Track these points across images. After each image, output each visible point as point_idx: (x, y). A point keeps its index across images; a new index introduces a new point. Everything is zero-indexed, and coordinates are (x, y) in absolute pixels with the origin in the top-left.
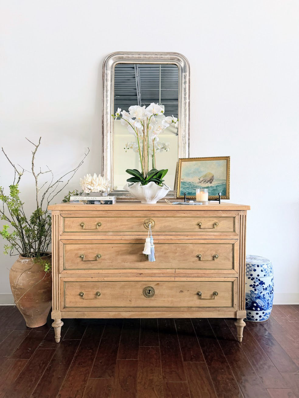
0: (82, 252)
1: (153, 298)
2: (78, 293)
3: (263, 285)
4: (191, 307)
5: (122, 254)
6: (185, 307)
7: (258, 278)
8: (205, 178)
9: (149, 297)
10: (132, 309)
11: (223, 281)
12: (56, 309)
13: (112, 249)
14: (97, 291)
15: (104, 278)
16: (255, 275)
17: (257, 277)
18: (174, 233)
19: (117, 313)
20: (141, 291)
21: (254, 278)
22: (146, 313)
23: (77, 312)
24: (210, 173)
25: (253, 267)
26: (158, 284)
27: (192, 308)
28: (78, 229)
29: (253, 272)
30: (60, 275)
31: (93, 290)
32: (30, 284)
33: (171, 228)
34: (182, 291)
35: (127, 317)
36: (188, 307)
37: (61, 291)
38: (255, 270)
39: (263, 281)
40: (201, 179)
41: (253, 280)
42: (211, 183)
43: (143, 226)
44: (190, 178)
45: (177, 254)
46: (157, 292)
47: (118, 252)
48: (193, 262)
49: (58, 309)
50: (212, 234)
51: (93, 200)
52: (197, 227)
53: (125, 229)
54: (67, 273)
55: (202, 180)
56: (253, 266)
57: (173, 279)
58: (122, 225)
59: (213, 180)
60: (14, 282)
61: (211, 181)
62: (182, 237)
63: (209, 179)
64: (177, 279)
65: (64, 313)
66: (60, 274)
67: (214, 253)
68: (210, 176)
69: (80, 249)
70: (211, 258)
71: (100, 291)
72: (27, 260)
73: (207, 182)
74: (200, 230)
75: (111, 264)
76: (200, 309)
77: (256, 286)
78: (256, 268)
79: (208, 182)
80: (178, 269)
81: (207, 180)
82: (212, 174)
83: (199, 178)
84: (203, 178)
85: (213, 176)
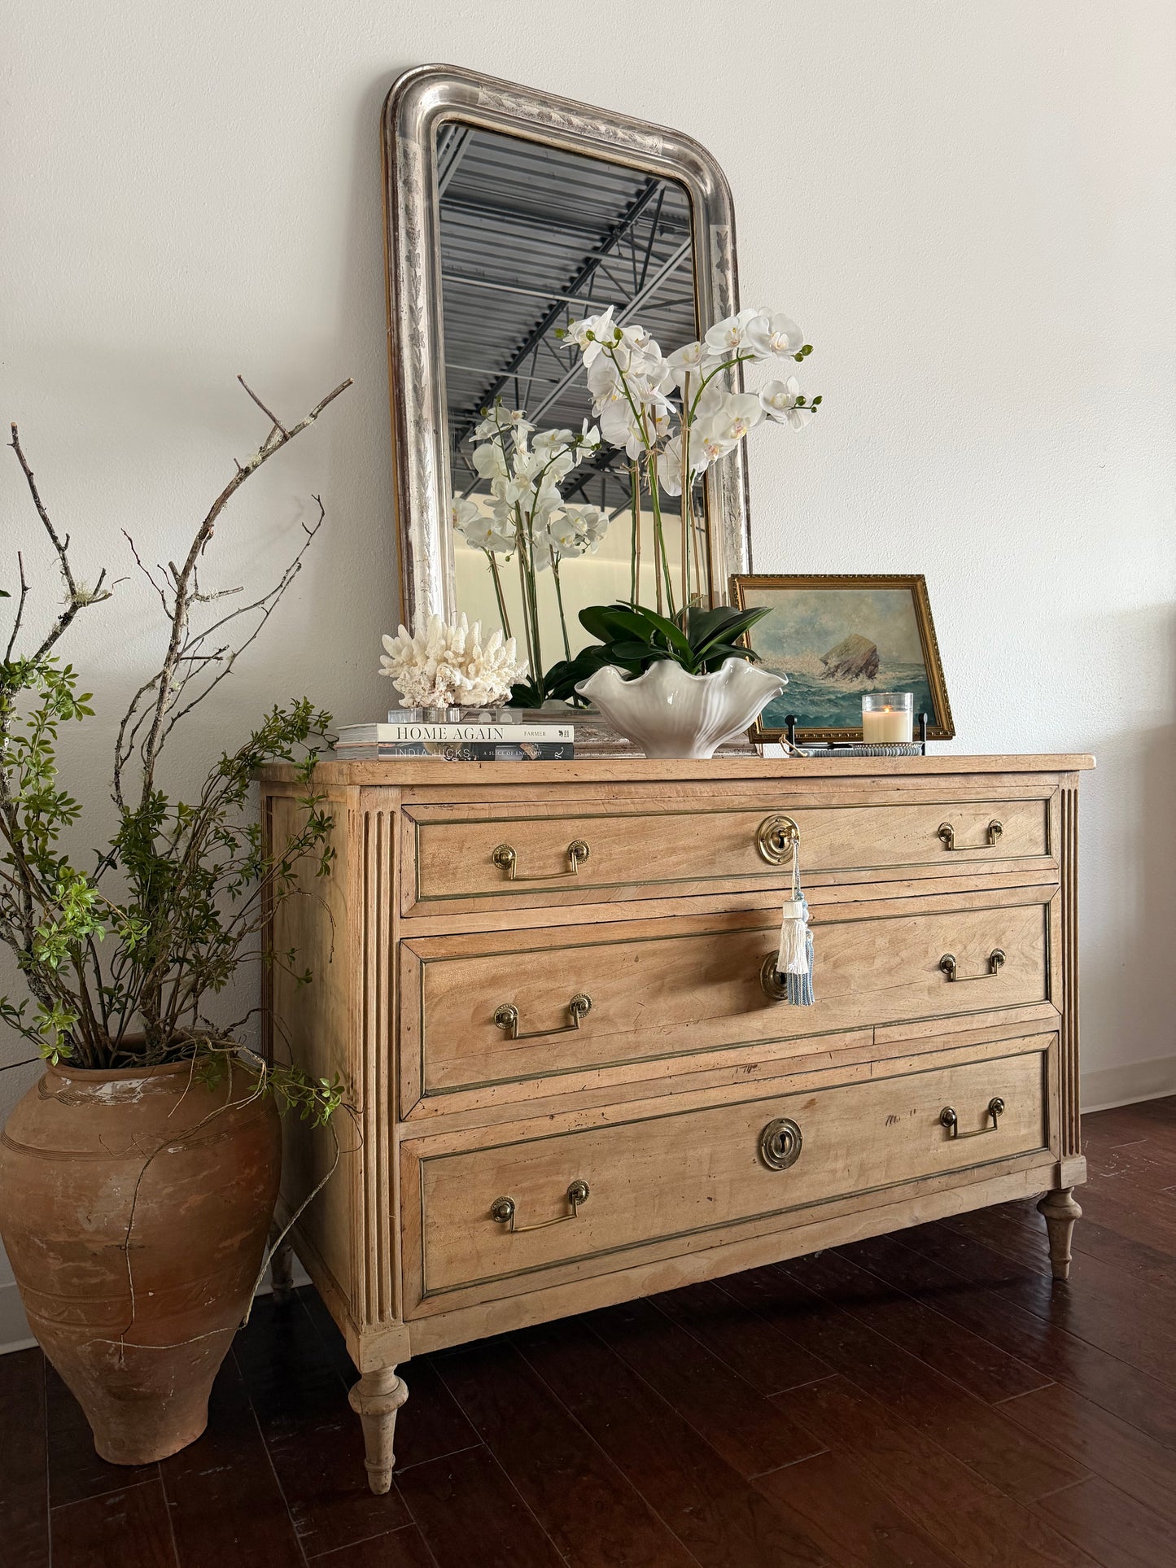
0: (504, 997)
1: (794, 1169)
2: (487, 1208)
4: (925, 1178)
5: (675, 988)
6: (906, 1182)
8: (845, 659)
9: (783, 1164)
10: (723, 1234)
11: (1019, 1051)
12: (381, 1312)
13: (637, 966)
14: (573, 1179)
15: (603, 1110)
18: (865, 876)
19: (660, 1267)
20: (751, 1144)
22: (774, 1238)
23: (488, 1308)
24: (861, 640)
26: (812, 1102)
27: (929, 1181)
28: (487, 880)
30: (400, 1130)
31: (555, 1178)
32: (182, 1212)
33: (853, 852)
34: (892, 1119)
35: (701, 1278)
36: (917, 1180)
37: (406, 1212)
40: (833, 662)
42: (871, 676)
43: (752, 849)
44: (788, 656)
45: (878, 963)
46: (808, 1137)
47: (661, 976)
48: (930, 990)
49: (389, 1311)
50: (985, 868)
51: (486, 740)
52: (938, 842)
53: (683, 871)
54: (439, 1113)
55: (836, 664)
57: (864, 1072)
58: (673, 851)
59: (876, 666)
60: (77, 1222)
61: (871, 668)
62: (893, 890)
63: (861, 663)
64: (880, 1070)
65: (421, 1324)
66: (402, 1124)
67: (991, 948)
68: (864, 650)
69: (495, 981)
70: (982, 969)
71: (583, 1176)
72: (136, 1084)
73: (857, 675)
74: (947, 855)
75: (631, 1037)
76: (954, 1180)
79: (861, 671)
80: (885, 1025)
81: (855, 665)
82: (867, 640)
83: (822, 655)
84: (838, 656)
85: (875, 650)
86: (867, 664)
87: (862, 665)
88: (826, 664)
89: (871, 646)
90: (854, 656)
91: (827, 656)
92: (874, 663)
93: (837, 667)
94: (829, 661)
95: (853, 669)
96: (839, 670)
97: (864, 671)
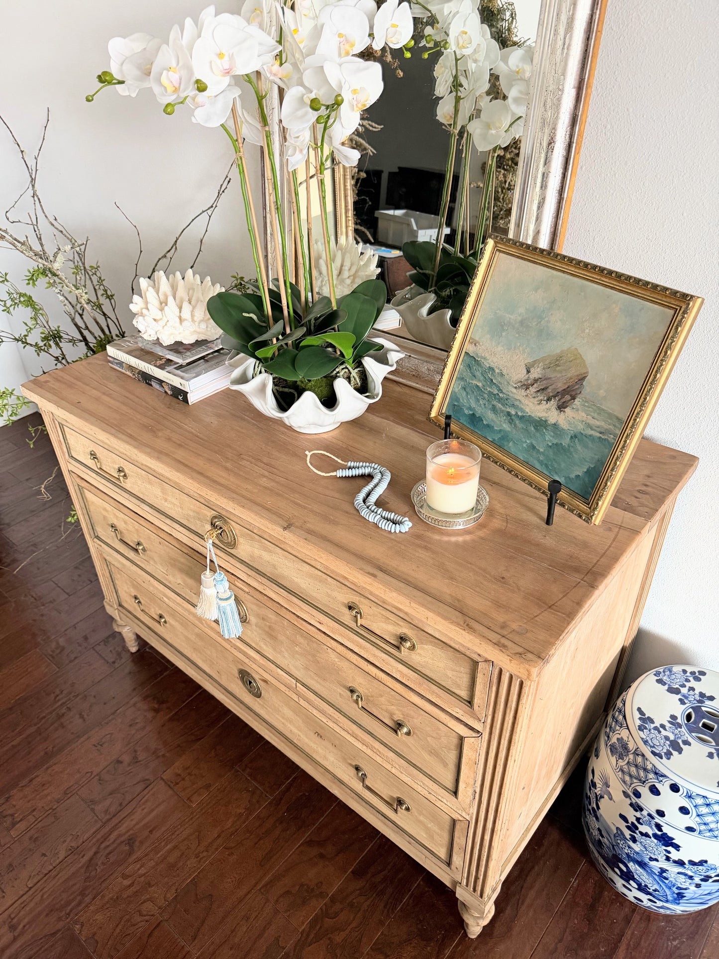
0: (112, 519)
1: (259, 701)
2: (132, 594)
3: (670, 849)
5: (181, 570)
7: (657, 820)
8: (550, 374)
16: (650, 803)
17: (655, 815)
21: (641, 810)
24: (577, 358)
25: (651, 776)
29: (644, 791)
31: (153, 605)
34: (319, 735)
38: (655, 791)
39: (673, 839)
40: (536, 373)
41: (636, 811)
42: (561, 407)
44: (500, 348)
46: (265, 695)
47: (173, 559)
48: (341, 695)
55: (537, 376)
56: (656, 773)
58: (166, 499)
59: (573, 398)
61: (568, 397)
63: (560, 386)
67: (397, 715)
68: (573, 372)
70: (389, 721)
73: (549, 399)
77: (637, 832)
78: (664, 788)
79: (555, 397)
81: (553, 386)
82: (584, 361)
83: (530, 360)
84: (544, 369)
85: (583, 379)
86: (565, 392)
87: (560, 390)
88: (528, 372)
89: (583, 371)
90: (559, 375)
91: (534, 363)
92: (573, 393)
93: (536, 381)
94: (532, 370)
95: (549, 390)
96: (535, 385)
97: (557, 398)
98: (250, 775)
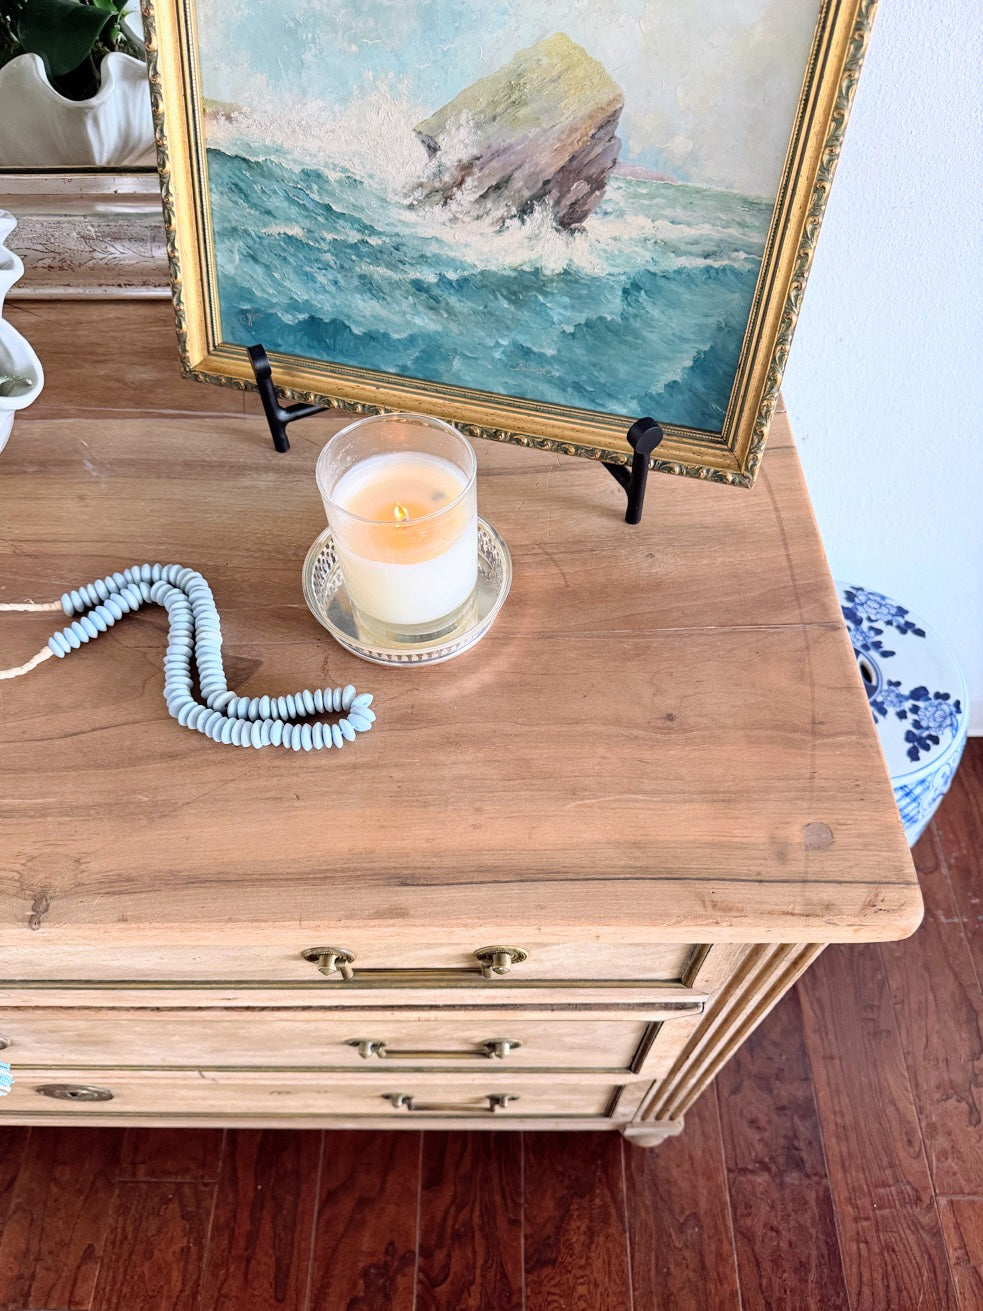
8: (501, 137)
40: (458, 146)
42: (570, 221)
55: (465, 155)
59: (598, 184)
61: (579, 188)
63: (549, 162)
68: (574, 110)
73: (525, 210)
79: (539, 197)
81: (527, 169)
82: (595, 66)
83: (424, 114)
84: (478, 126)
85: (612, 119)
86: (569, 172)
87: (549, 174)
88: (433, 149)
89: (604, 97)
90: (533, 132)
91: (441, 119)
92: (593, 171)
93: (466, 168)
94: (443, 141)
95: (518, 183)
96: (469, 182)
97: (550, 200)
98: (152, 1173)
